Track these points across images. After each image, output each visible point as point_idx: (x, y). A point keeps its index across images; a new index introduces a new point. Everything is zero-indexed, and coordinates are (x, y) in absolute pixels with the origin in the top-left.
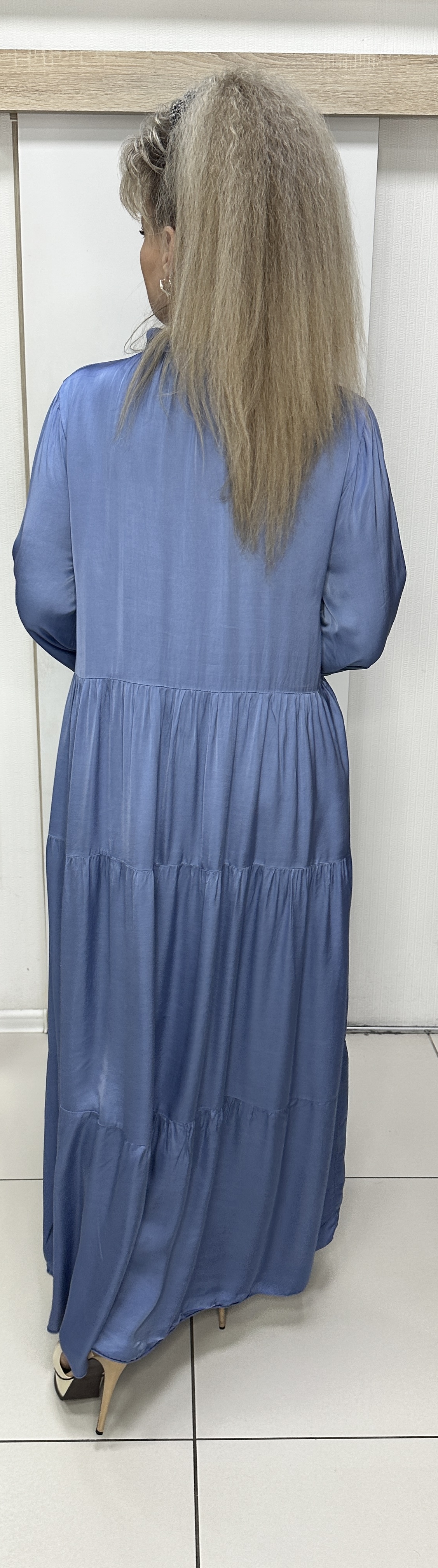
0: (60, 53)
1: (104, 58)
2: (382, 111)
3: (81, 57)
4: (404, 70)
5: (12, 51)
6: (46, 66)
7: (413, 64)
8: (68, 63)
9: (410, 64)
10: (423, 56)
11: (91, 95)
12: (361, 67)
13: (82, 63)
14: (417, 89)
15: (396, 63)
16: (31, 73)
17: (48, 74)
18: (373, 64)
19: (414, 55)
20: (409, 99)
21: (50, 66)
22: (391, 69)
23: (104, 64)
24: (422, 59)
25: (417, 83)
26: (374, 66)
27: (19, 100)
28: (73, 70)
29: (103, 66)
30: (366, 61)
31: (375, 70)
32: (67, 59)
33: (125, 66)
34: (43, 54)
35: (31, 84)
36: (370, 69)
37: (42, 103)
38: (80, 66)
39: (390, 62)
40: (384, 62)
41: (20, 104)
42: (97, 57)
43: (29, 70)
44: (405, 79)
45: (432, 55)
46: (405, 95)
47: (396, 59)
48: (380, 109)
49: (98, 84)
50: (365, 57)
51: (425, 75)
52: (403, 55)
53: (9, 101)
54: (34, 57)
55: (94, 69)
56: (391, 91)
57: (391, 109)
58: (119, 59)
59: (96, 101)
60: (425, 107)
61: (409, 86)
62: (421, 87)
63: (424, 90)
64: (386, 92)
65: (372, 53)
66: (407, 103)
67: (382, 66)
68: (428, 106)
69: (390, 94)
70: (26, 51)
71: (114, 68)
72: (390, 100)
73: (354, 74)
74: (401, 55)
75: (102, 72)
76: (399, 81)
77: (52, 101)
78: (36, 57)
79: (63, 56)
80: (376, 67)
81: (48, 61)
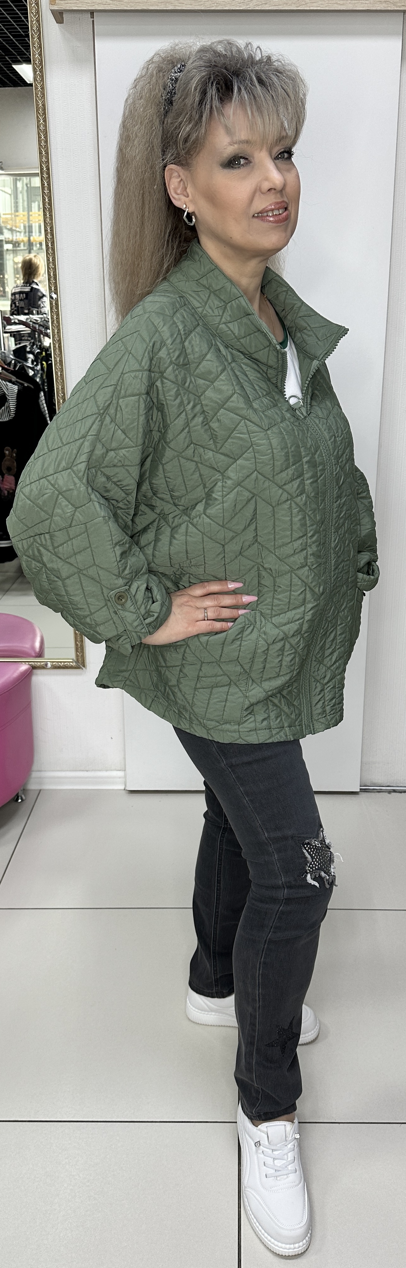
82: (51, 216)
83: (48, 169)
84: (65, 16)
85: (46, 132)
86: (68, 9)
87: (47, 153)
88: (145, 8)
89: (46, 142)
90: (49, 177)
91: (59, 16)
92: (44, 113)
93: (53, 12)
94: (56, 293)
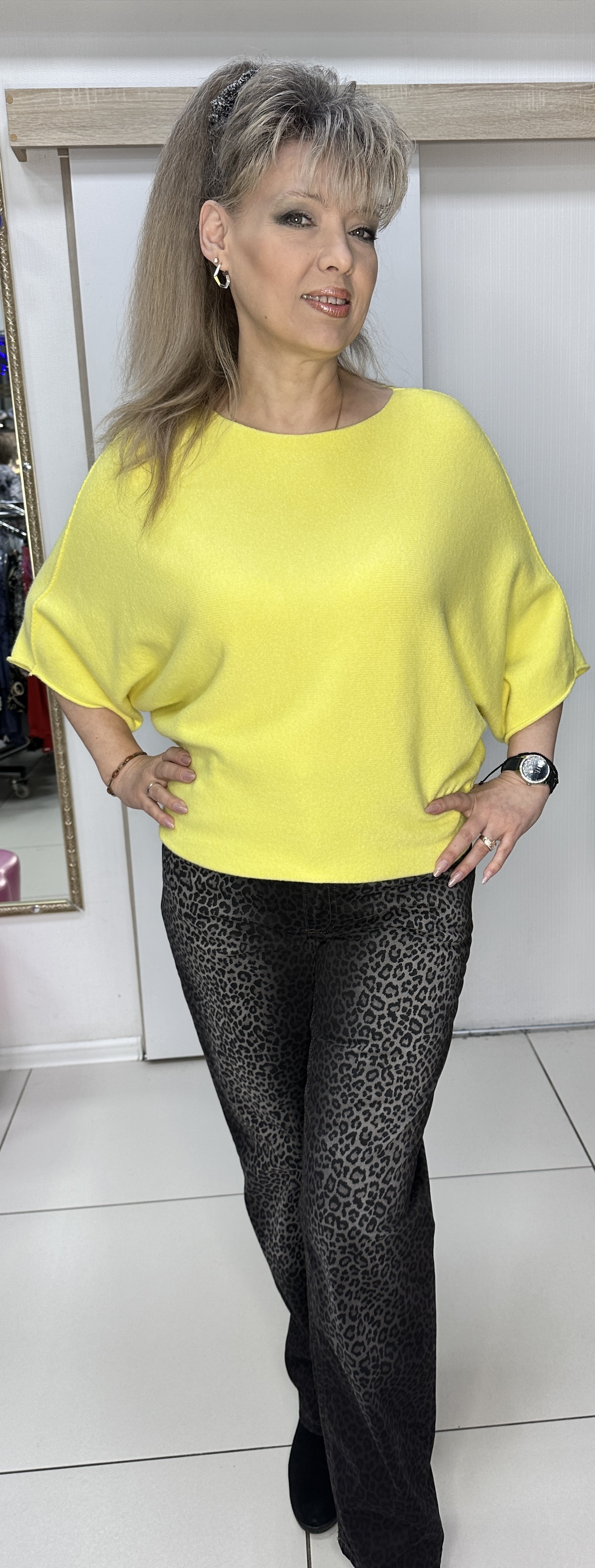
0: (103, 91)
1: (146, 94)
3: (124, 94)
4: (435, 98)
5: (56, 90)
6: (91, 103)
7: (444, 92)
8: (111, 100)
9: (441, 93)
10: (452, 85)
11: (135, 129)
12: (395, 96)
13: (125, 99)
14: (449, 116)
15: (427, 92)
16: (75, 110)
17: (92, 111)
18: (406, 93)
19: (444, 85)
20: (442, 125)
21: (94, 103)
22: (423, 98)
23: (147, 99)
24: (451, 88)
25: (448, 110)
27: (65, 135)
28: (116, 106)
29: (145, 102)
31: (408, 99)
32: (110, 95)
33: (167, 101)
34: (87, 92)
35: (77, 121)
36: (403, 98)
37: (89, 138)
38: (123, 102)
39: (420, 91)
40: (416, 92)
41: (67, 140)
42: (140, 94)
43: (74, 107)
44: (437, 106)
45: (461, 84)
46: (438, 121)
47: (427, 88)
49: (142, 119)
50: (398, 87)
51: (455, 103)
52: (434, 85)
53: (56, 137)
54: (77, 95)
55: (138, 104)
56: (424, 119)
57: (426, 134)
58: (161, 95)
59: (140, 135)
60: (457, 132)
61: (443, 114)
62: (453, 114)
63: (455, 116)
64: (421, 119)
65: (404, 83)
66: (440, 129)
67: (414, 95)
68: (461, 131)
69: (423, 121)
70: (70, 90)
71: (157, 103)
72: (423, 126)
74: (432, 84)
75: (145, 108)
76: (431, 108)
77: (97, 136)
78: (80, 96)
79: (107, 94)
80: (408, 96)
81: (92, 98)
82: (20, 375)
83: (15, 322)
84: (28, 152)
85: (11, 282)
86: (31, 145)
87: (13, 305)
88: (120, 143)
89: (11, 292)
90: (16, 332)
91: (21, 153)
92: (8, 261)
93: (14, 149)
94: (31, 464)
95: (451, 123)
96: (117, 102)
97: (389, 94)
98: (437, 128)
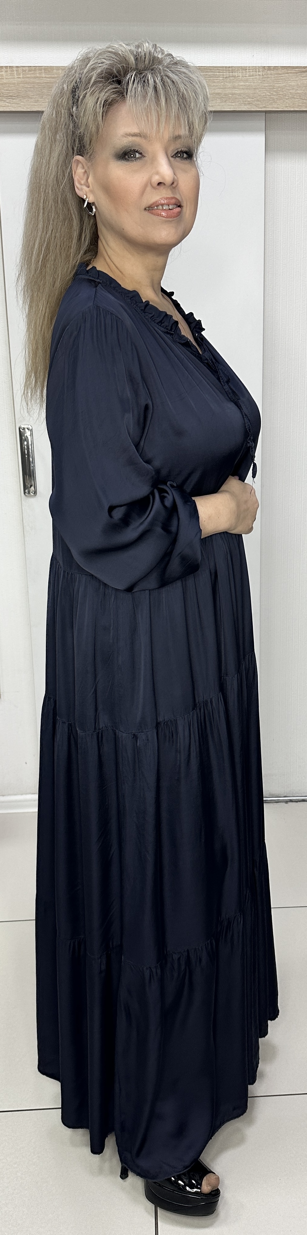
0: (27, 69)
2: (268, 108)
3: (43, 71)
4: (284, 78)
6: (17, 78)
7: (290, 73)
8: (33, 76)
9: (288, 73)
10: (297, 67)
12: (252, 76)
13: (43, 75)
14: (294, 91)
15: (277, 72)
16: (5, 84)
17: (18, 84)
18: (261, 73)
19: (291, 67)
20: (288, 99)
21: (20, 78)
22: (274, 77)
24: (297, 69)
25: (293, 87)
26: (261, 75)
28: (37, 81)
30: (255, 71)
31: (263, 78)
32: (33, 72)
34: (15, 69)
35: (6, 92)
36: (259, 77)
37: (15, 106)
38: (43, 77)
39: (272, 72)
40: (269, 72)
42: (55, 71)
43: (5, 81)
44: (285, 84)
45: (304, 67)
46: (285, 96)
47: (277, 69)
48: (267, 106)
50: (255, 68)
51: (299, 81)
52: (283, 67)
54: (7, 71)
56: (275, 93)
57: (276, 106)
60: (300, 104)
61: (288, 90)
62: (297, 90)
63: (299, 92)
64: (272, 94)
65: (259, 65)
66: (287, 102)
67: (267, 75)
68: (303, 104)
69: (272, 95)
70: (2, 67)
72: (274, 100)
73: (247, 81)
74: (281, 66)
76: (280, 85)
77: (22, 104)
78: (9, 72)
79: (29, 71)
80: (262, 75)
81: (18, 74)
95: (295, 97)
96: (37, 77)
97: (248, 73)
98: (284, 101)
